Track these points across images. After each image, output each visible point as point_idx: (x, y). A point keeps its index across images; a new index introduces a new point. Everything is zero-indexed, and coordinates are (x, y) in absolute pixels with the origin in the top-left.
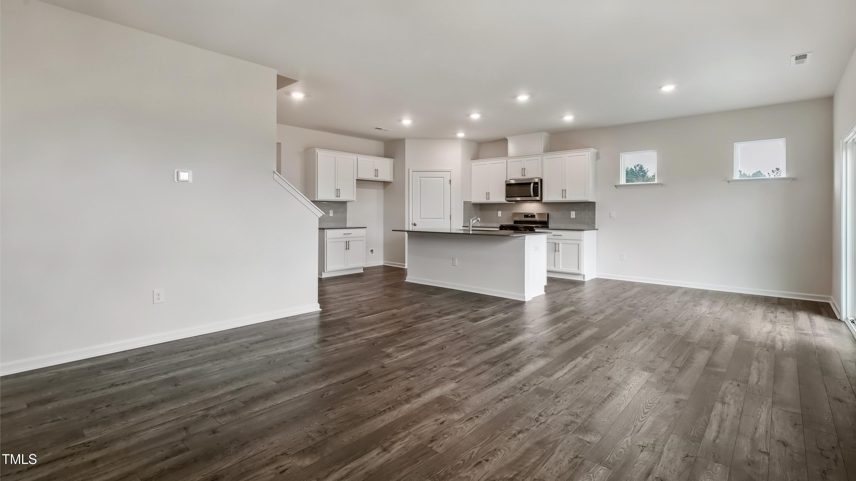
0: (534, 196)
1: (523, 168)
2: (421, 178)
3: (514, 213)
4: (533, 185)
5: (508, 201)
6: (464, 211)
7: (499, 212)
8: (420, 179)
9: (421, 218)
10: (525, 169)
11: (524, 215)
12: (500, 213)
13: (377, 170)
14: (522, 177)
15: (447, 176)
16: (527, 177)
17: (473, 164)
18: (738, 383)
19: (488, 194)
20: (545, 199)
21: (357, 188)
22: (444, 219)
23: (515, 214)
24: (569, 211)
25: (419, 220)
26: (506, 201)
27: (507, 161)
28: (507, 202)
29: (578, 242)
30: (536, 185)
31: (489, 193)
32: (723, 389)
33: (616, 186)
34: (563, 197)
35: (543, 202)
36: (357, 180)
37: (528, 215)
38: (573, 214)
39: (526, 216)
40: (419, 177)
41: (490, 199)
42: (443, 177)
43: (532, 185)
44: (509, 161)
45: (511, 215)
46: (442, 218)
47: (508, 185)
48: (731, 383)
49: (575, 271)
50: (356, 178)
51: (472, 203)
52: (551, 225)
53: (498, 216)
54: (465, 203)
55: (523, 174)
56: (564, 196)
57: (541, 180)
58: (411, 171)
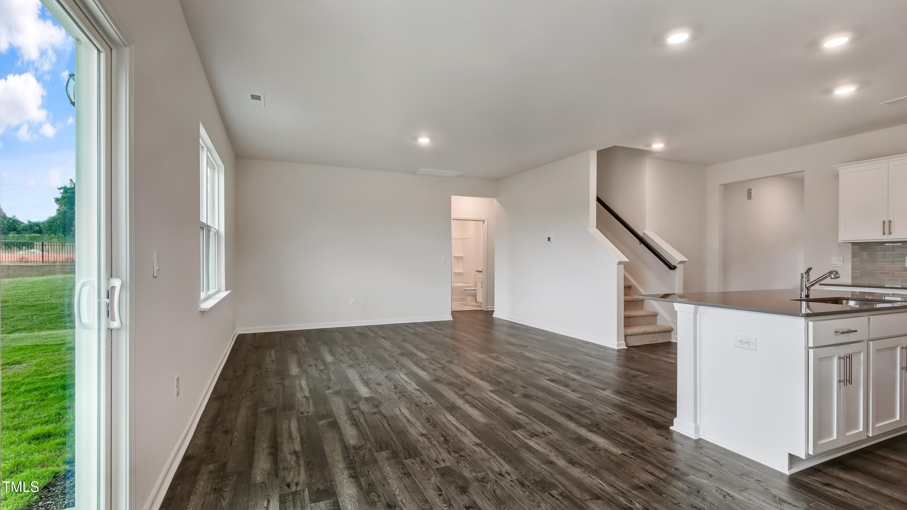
18: (303, 416)
32: (311, 406)
48: (308, 412)
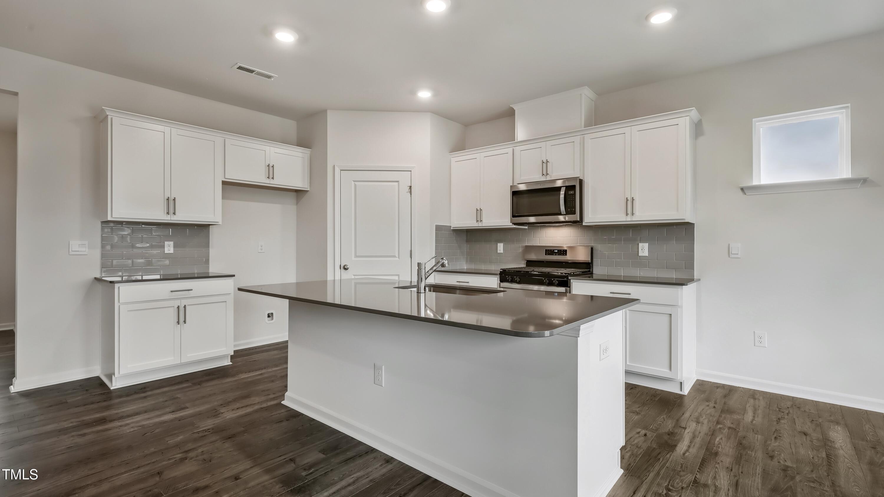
0: (567, 213)
1: (545, 161)
2: (356, 183)
3: (526, 246)
4: (564, 192)
5: (515, 224)
6: (436, 243)
7: (499, 244)
8: (355, 185)
9: (356, 256)
10: (547, 162)
11: (546, 250)
12: (501, 247)
13: (273, 167)
14: (543, 179)
15: (404, 179)
16: (551, 178)
17: (453, 160)
19: (479, 211)
20: (589, 219)
21: (223, 198)
22: (399, 258)
23: (528, 249)
24: (635, 242)
25: (353, 258)
26: (511, 224)
27: (513, 149)
28: (514, 226)
29: (668, 310)
30: (571, 190)
31: (481, 210)
33: (742, 189)
34: (627, 214)
35: (584, 224)
36: (224, 183)
37: (554, 250)
38: (644, 249)
39: (550, 251)
40: (354, 181)
41: (484, 221)
42: (398, 182)
43: (562, 192)
44: (518, 149)
45: (521, 250)
46: (395, 256)
47: (516, 194)
49: (662, 371)
50: (220, 179)
51: (452, 229)
52: (597, 270)
53: (499, 252)
54: (439, 228)
55: (545, 173)
56: (629, 211)
57: (581, 182)
58: (337, 170)
